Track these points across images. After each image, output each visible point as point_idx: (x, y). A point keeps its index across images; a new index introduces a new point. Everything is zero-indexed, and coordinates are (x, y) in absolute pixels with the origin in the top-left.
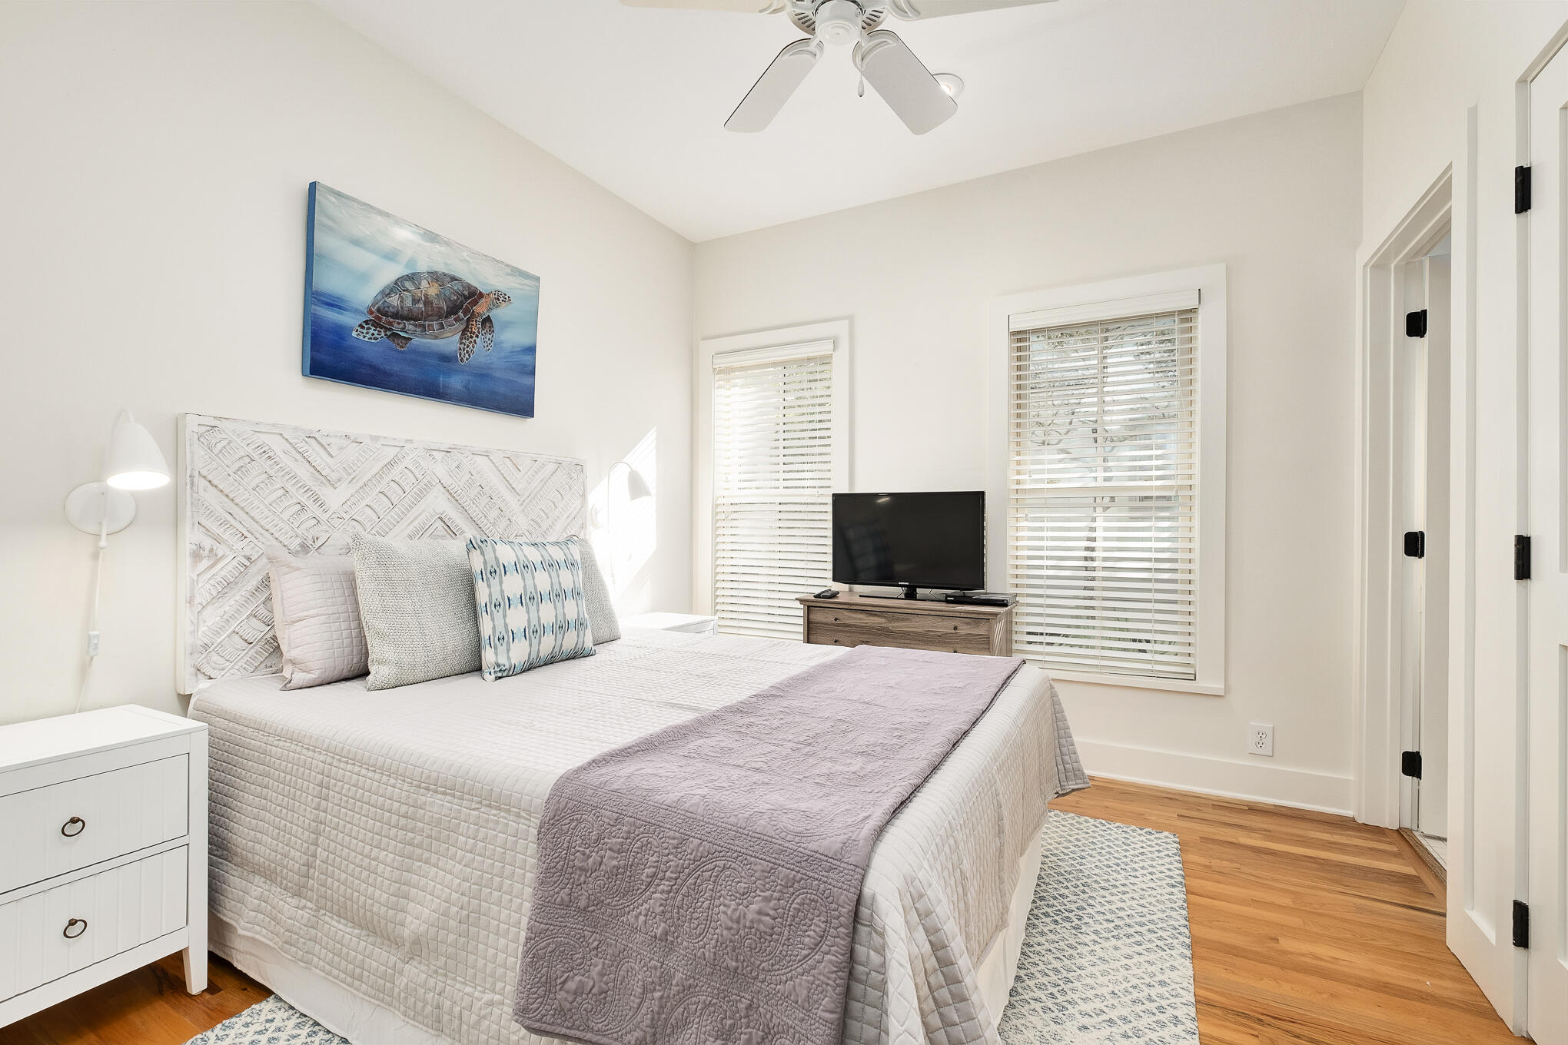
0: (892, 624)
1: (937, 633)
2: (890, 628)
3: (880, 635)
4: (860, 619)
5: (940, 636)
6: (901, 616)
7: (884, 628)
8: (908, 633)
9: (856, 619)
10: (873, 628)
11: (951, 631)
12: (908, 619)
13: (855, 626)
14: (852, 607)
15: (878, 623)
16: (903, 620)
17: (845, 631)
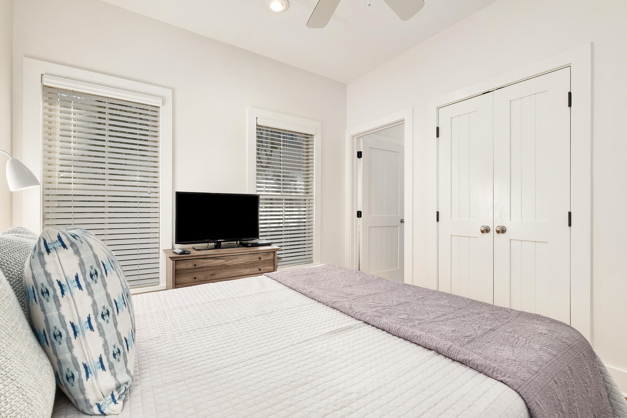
0: (228, 262)
1: (251, 262)
2: (227, 264)
3: (221, 269)
4: (210, 262)
5: (252, 263)
6: (233, 257)
7: (224, 265)
8: (237, 265)
9: (207, 263)
10: (217, 266)
11: (257, 260)
12: (237, 258)
13: (207, 267)
14: (206, 257)
15: (221, 263)
16: (234, 259)
17: (201, 271)
